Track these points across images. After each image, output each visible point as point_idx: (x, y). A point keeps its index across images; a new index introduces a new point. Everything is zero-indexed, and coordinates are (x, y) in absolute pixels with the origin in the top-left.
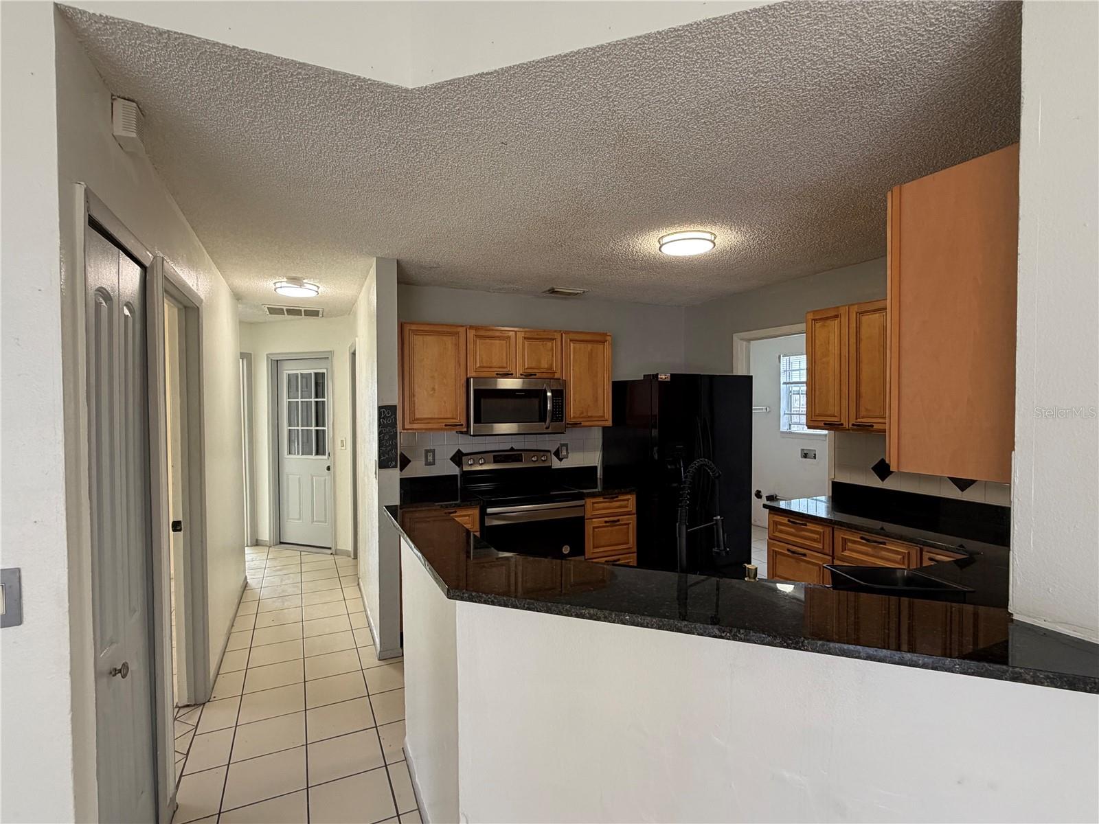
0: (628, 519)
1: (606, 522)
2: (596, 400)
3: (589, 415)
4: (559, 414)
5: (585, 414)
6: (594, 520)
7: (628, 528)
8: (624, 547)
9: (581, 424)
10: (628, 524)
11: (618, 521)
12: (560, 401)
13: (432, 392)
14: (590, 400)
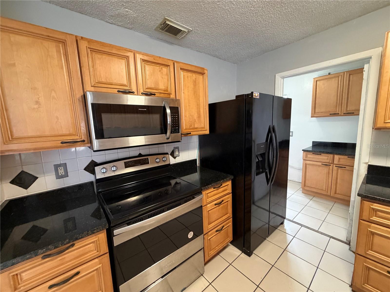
0: (227, 198)
1: (215, 205)
2: (199, 117)
3: (196, 126)
4: (176, 127)
5: (192, 127)
6: (208, 205)
7: (228, 204)
8: (226, 216)
9: (190, 133)
10: (227, 201)
11: (223, 201)
12: (176, 116)
13: (36, 106)
14: (196, 116)
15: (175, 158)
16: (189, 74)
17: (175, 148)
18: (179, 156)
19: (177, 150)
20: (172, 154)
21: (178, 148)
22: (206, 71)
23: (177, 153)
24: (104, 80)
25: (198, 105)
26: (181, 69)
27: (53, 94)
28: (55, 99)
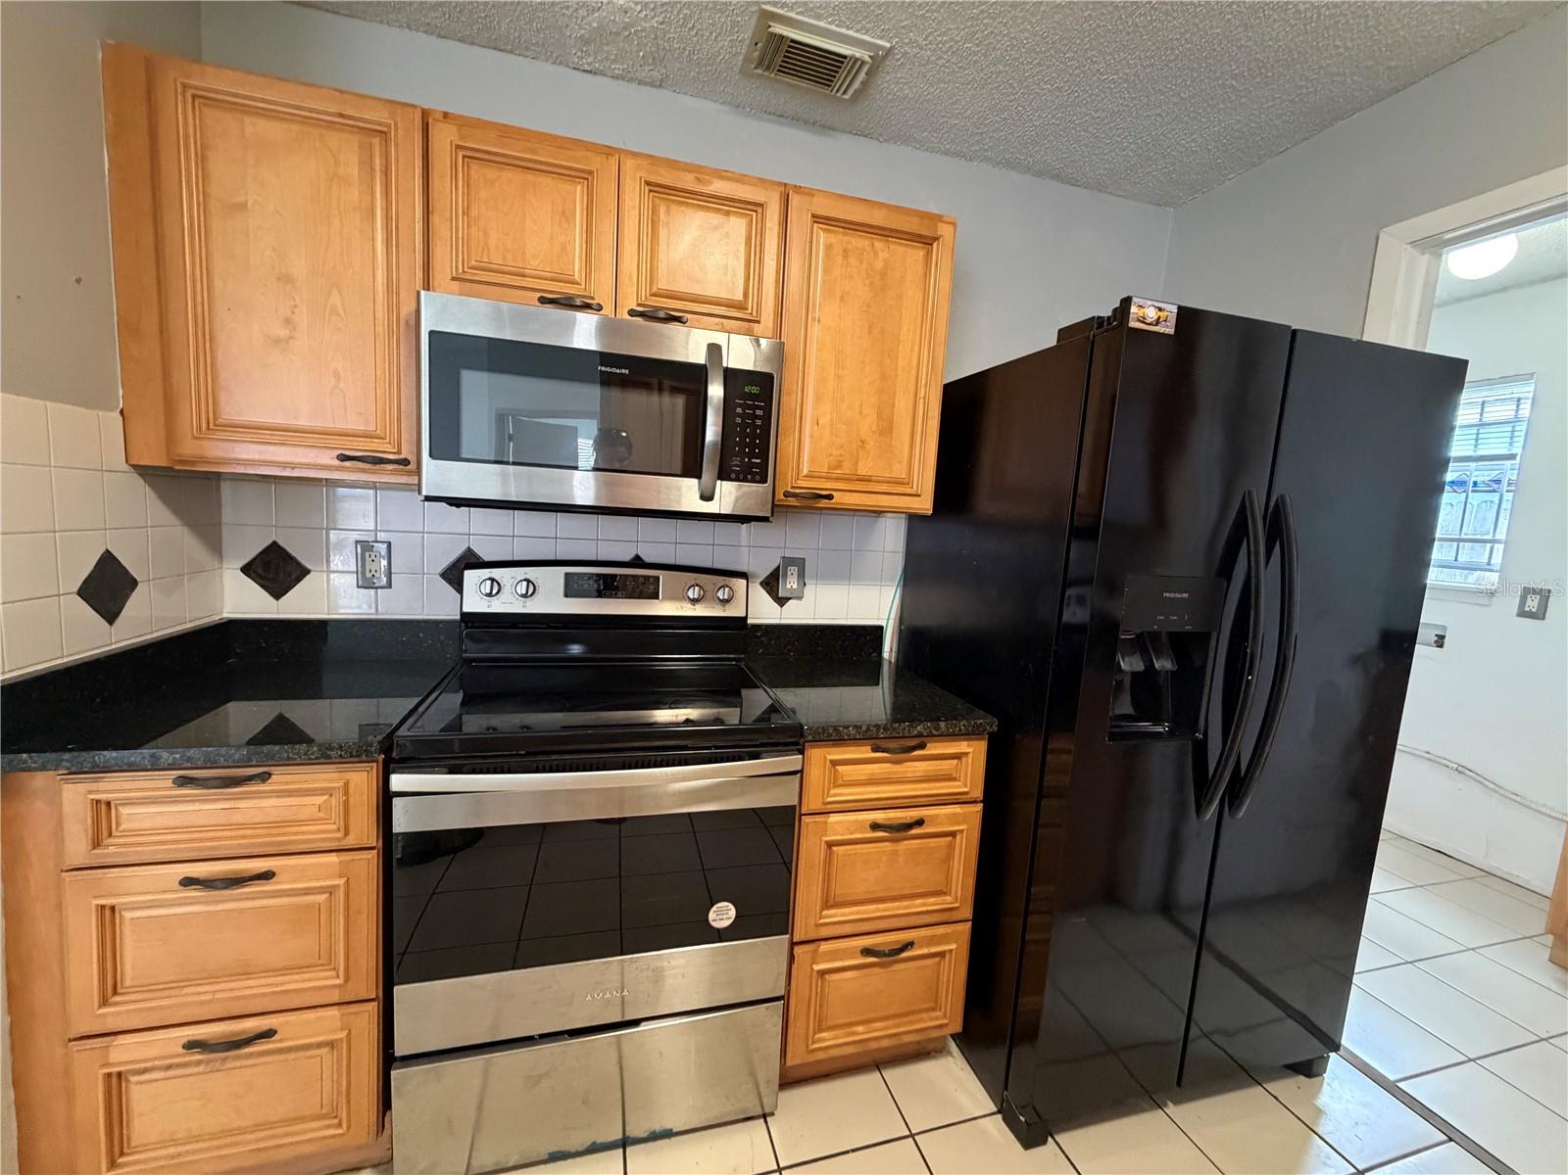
0: (954, 819)
1: (875, 826)
2: (886, 429)
3: (862, 471)
4: (752, 455)
5: (846, 469)
6: (833, 818)
7: (951, 847)
8: (933, 903)
9: (830, 497)
10: (953, 834)
11: (920, 823)
12: (759, 412)
13: (283, 333)
14: (867, 426)
15: (781, 601)
16: (858, 242)
17: (789, 562)
18: (800, 598)
19: (793, 570)
20: (771, 584)
21: (800, 563)
22: (944, 230)
23: (791, 583)
24: (497, 259)
25: (884, 378)
26: (817, 218)
27: (335, 299)
28: (338, 315)
